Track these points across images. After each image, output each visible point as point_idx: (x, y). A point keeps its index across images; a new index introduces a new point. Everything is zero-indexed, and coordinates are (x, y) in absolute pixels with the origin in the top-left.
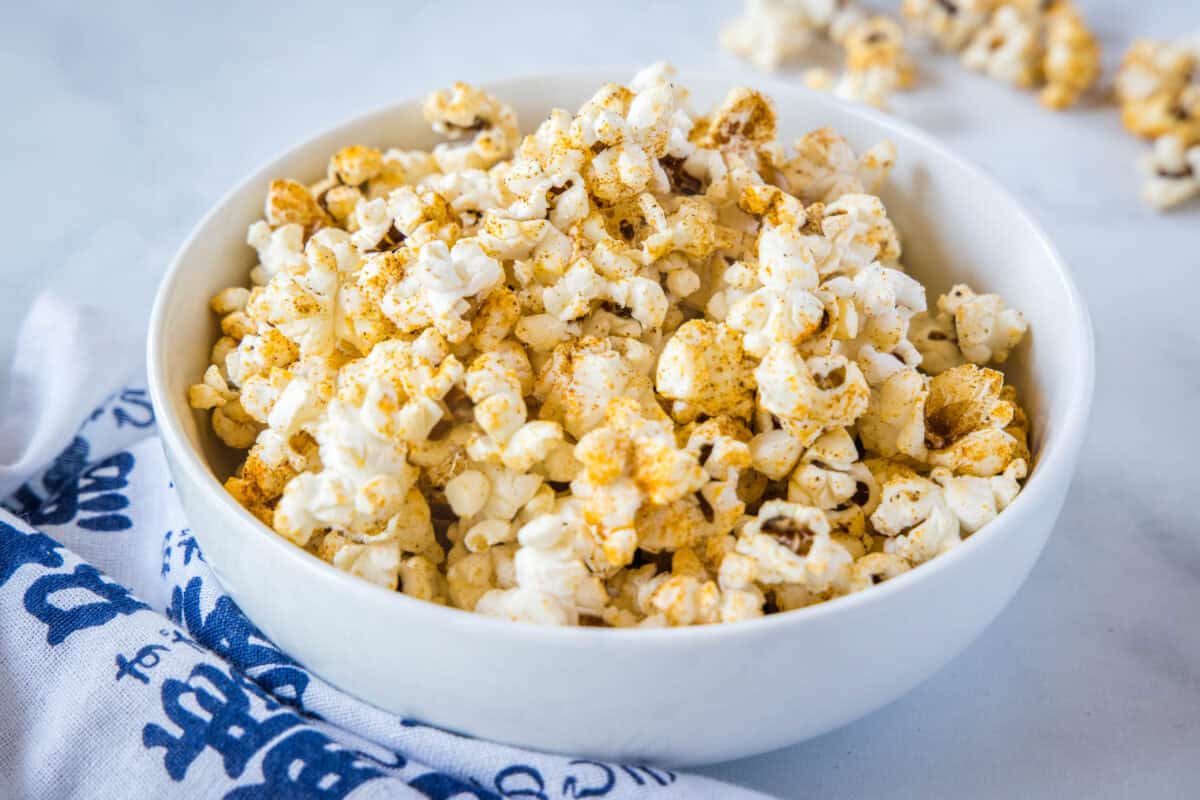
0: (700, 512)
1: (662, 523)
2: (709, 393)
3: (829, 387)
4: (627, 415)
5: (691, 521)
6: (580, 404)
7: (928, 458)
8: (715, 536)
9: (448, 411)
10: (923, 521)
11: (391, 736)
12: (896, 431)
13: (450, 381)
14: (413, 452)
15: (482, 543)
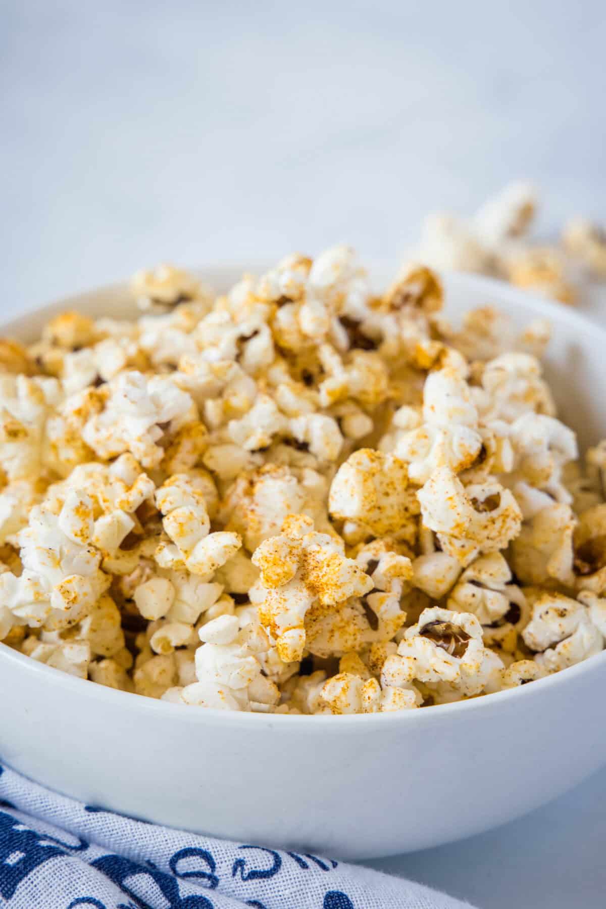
0: (366, 620)
1: (330, 627)
2: (375, 514)
3: (485, 511)
4: (301, 527)
5: (356, 627)
6: (260, 523)
7: (575, 584)
8: (379, 642)
9: (139, 525)
10: (570, 635)
11: (76, 821)
12: (546, 557)
13: (142, 495)
14: (106, 559)
15: (166, 643)
